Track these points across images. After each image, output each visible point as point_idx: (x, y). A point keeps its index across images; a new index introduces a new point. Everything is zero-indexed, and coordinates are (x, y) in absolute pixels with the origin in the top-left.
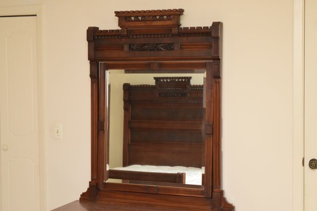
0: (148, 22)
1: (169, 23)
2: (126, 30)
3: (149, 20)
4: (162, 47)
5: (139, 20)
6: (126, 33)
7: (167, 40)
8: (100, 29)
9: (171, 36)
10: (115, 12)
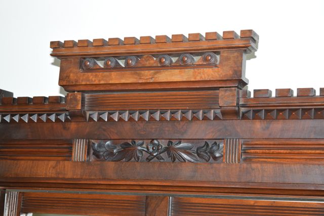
0: (146, 73)
1: (208, 74)
2: (79, 96)
3: (150, 68)
4: (185, 150)
5: (117, 68)
6: (79, 107)
7: (201, 131)
8: (15, 96)
9: (216, 118)
10: (52, 43)
